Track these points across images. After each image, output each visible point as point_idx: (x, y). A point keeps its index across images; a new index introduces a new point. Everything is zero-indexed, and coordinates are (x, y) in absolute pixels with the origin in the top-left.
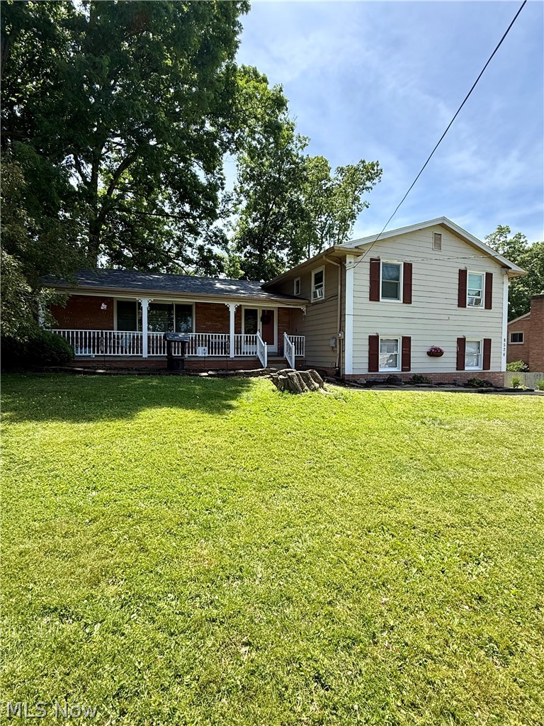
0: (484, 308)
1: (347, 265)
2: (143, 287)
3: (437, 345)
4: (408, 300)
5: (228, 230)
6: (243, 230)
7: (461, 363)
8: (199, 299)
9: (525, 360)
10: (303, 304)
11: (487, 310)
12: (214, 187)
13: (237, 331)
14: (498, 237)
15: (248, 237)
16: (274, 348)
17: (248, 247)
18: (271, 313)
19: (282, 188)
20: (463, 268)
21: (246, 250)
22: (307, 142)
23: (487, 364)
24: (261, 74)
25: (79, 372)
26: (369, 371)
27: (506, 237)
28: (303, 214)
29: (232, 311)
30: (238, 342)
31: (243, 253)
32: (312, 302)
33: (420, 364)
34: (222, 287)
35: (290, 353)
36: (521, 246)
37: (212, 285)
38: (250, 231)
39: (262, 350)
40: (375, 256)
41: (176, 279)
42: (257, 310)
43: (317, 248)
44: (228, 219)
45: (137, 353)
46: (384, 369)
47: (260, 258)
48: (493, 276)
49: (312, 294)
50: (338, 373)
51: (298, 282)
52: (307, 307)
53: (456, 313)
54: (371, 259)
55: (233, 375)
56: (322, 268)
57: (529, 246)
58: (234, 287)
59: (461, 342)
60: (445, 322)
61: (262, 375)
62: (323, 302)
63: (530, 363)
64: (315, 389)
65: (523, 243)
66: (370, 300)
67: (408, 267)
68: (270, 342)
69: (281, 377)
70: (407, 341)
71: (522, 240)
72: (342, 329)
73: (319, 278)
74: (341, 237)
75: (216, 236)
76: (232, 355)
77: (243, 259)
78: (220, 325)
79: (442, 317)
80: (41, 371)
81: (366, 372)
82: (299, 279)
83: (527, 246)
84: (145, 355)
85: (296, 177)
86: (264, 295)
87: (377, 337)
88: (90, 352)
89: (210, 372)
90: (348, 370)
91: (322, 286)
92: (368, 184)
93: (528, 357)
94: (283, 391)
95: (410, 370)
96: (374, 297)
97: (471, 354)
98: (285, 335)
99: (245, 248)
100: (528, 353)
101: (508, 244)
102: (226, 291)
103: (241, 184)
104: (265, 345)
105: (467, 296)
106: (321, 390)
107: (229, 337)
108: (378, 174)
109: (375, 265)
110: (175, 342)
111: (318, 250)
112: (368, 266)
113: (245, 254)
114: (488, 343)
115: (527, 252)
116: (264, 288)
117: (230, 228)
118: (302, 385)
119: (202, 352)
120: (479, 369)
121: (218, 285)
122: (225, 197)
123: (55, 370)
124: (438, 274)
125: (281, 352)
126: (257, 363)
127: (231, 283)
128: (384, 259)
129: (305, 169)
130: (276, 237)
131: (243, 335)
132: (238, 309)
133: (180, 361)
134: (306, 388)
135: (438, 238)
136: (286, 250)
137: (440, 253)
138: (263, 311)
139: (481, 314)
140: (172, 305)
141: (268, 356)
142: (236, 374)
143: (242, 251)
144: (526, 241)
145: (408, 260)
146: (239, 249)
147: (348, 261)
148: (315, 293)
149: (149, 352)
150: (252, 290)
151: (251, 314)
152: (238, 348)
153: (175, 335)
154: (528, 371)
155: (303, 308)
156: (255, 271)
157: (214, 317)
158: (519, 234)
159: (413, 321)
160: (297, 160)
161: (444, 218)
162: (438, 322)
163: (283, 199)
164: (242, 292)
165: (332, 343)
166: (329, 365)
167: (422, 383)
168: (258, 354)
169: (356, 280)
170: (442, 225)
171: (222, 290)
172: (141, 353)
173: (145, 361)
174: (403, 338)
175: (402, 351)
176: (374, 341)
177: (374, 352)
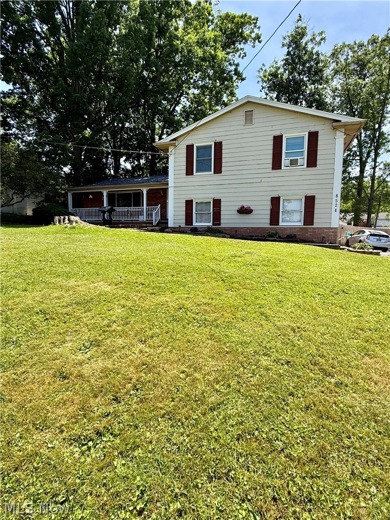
0: (305, 167)
1: (169, 153)
3: (246, 205)
4: (218, 170)
7: (275, 219)
11: (309, 169)
20: (278, 134)
23: (309, 220)
33: (230, 219)
40: (190, 143)
46: (197, 223)
48: (320, 133)
53: (270, 175)
54: (187, 146)
59: (275, 201)
60: (258, 185)
66: (187, 175)
67: (219, 145)
70: (217, 203)
79: (254, 181)
87: (192, 201)
90: (171, 224)
95: (220, 225)
96: (189, 172)
105: (283, 158)
112: (184, 151)
114: (310, 200)
120: (299, 224)
128: (196, 143)
135: (249, 114)
139: (302, 173)
145: (218, 140)
147: (170, 150)
161: (248, 97)
169: (176, 163)
174: (215, 201)
175: (213, 210)
176: (189, 204)
177: (189, 212)
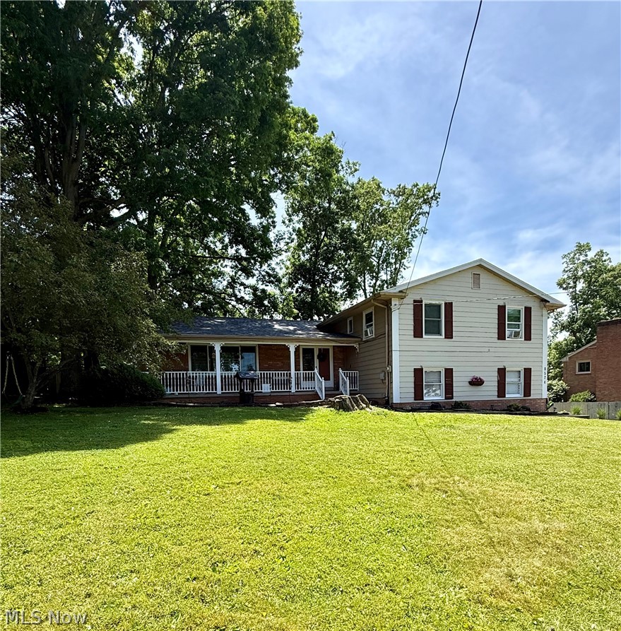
0: (523, 339)
1: (393, 307)
2: (213, 332)
3: (478, 375)
4: (449, 335)
5: (281, 269)
6: (294, 264)
7: (501, 390)
8: (263, 341)
9: (592, 390)
10: (355, 342)
11: (526, 342)
12: (266, 229)
13: (297, 369)
14: (577, 256)
15: (300, 271)
16: (331, 383)
17: (300, 282)
18: (327, 350)
19: (333, 218)
20: (502, 304)
21: (297, 286)
22: (357, 167)
23: (527, 391)
24: (310, 115)
25: (174, 406)
26: (415, 400)
27: (586, 255)
28: (356, 245)
29: (292, 350)
30: (297, 378)
31: (295, 289)
32: (364, 340)
33: (462, 392)
34: (281, 328)
35: (345, 387)
36: (603, 265)
37: (271, 327)
38: (302, 265)
39: (320, 385)
40: (418, 298)
41: (238, 323)
42: (313, 349)
43: (373, 277)
44: (280, 258)
45: (212, 390)
46: (429, 397)
47: (313, 293)
48: (532, 309)
49: (364, 333)
50: (387, 402)
51: (351, 321)
52: (359, 344)
53: (498, 345)
54: (415, 301)
55: (296, 405)
56: (372, 310)
57: (614, 264)
58: (292, 328)
59: (502, 372)
60: (486, 354)
61: (321, 405)
62: (373, 339)
63: (597, 393)
64: (363, 408)
65: (605, 261)
66: (415, 337)
67: (449, 306)
68: (327, 378)
69: (337, 400)
70: (449, 373)
71: (604, 258)
72: (390, 363)
73: (369, 319)
74: (398, 266)
75: (269, 275)
76: (293, 390)
77: (295, 294)
78: (280, 364)
79: (482, 350)
80: (145, 405)
81: (412, 400)
82: (351, 318)
83: (610, 264)
84: (219, 392)
85: (347, 205)
86: (320, 335)
87: (421, 370)
88: (174, 391)
89: (278, 404)
90: (396, 399)
91: (372, 325)
92: (425, 208)
93: (595, 386)
94: (339, 410)
95: (452, 398)
96: (418, 334)
97: (513, 383)
98: (340, 370)
99: (297, 282)
100: (595, 382)
101: (589, 263)
102: (286, 333)
103: (290, 216)
104: (322, 380)
105: (507, 329)
106: (368, 409)
107: (290, 373)
108: (436, 197)
109: (417, 305)
110: (247, 379)
111: (374, 281)
112: (412, 307)
113: (297, 289)
114: (528, 372)
115: (610, 271)
116: (320, 328)
117: (283, 266)
118: (353, 406)
119: (266, 388)
120: (520, 396)
121: (277, 326)
122: (277, 235)
123: (155, 404)
124: (477, 310)
125: (337, 387)
126: (316, 396)
127: (288, 323)
128: (427, 299)
129: (355, 197)
130: (329, 270)
131: (302, 372)
132: (297, 349)
133: (251, 395)
134: (356, 407)
135: (477, 277)
136: (340, 283)
137: (479, 291)
138: (320, 349)
139: (522, 345)
140: (238, 347)
141: (325, 391)
142: (299, 405)
143: (293, 287)
144: (610, 259)
145: (449, 300)
146: (290, 285)
147: (393, 303)
148: (366, 331)
149: (222, 390)
150: (308, 329)
151: (308, 352)
152: (298, 384)
153: (246, 374)
154: (595, 401)
155: (356, 346)
156: (307, 308)
157: (274, 356)
158: (602, 251)
159: (456, 354)
160: (348, 188)
161: (481, 260)
162: (480, 354)
163: (335, 230)
164: (300, 332)
165: (382, 376)
166: (380, 396)
167: (461, 408)
168: (316, 388)
169: (401, 321)
170: (480, 266)
171: (280, 331)
172: (216, 390)
173: (219, 397)
174: (446, 370)
175: (445, 381)
176: (418, 373)
177: (419, 383)
